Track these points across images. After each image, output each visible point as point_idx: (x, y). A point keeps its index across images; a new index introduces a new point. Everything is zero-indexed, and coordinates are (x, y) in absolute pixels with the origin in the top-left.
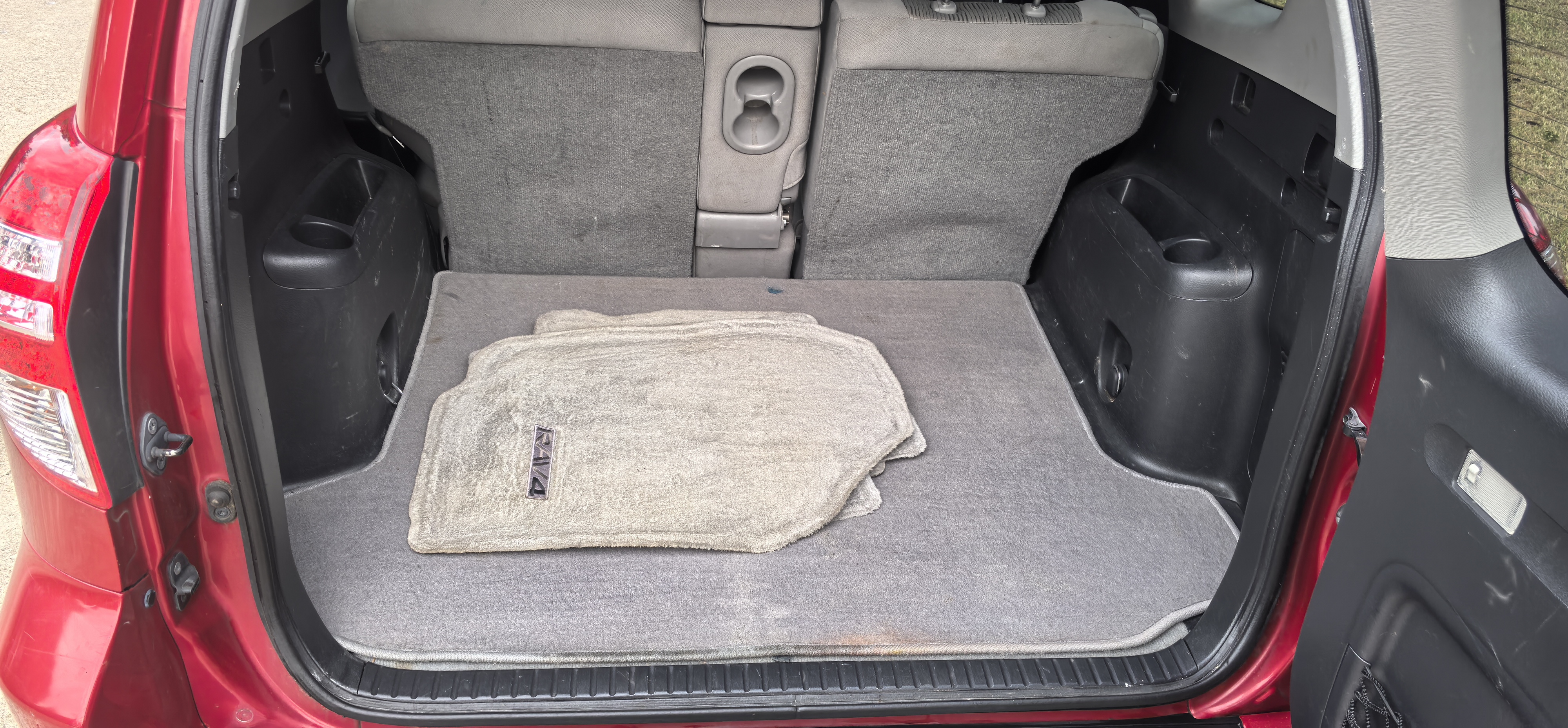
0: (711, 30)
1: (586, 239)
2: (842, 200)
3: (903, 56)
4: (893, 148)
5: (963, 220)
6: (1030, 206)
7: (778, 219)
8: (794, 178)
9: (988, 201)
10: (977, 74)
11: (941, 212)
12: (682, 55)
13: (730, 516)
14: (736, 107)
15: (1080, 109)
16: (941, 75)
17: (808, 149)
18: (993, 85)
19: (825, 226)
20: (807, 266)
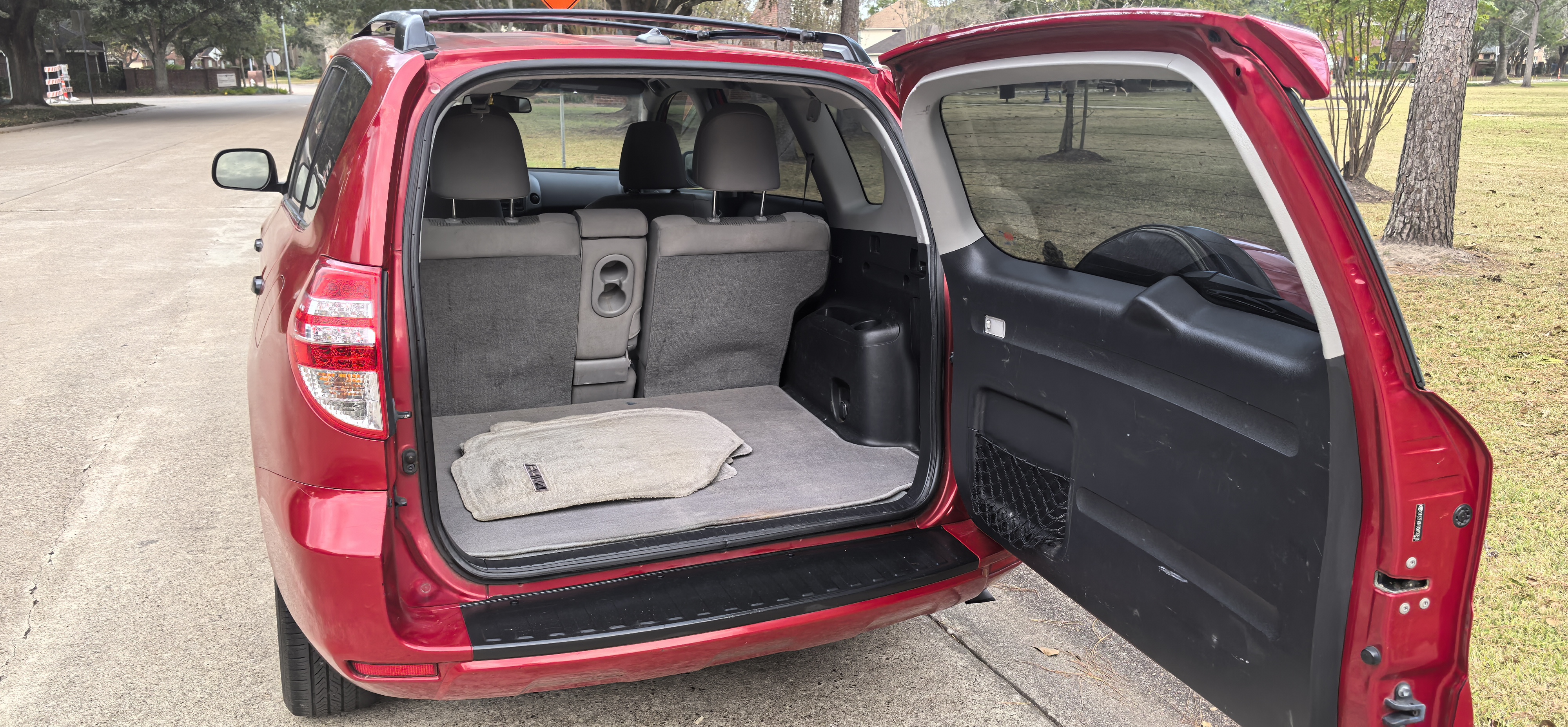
0: (584, 242)
1: (502, 387)
2: (667, 340)
3: (696, 247)
4: (695, 303)
5: (738, 347)
6: (775, 334)
7: (626, 361)
8: (635, 330)
9: (751, 332)
10: (737, 255)
11: (725, 342)
12: (569, 257)
13: (657, 484)
14: (600, 288)
15: (794, 271)
16: (717, 257)
17: (642, 312)
18: (746, 261)
19: (657, 359)
20: (647, 390)
